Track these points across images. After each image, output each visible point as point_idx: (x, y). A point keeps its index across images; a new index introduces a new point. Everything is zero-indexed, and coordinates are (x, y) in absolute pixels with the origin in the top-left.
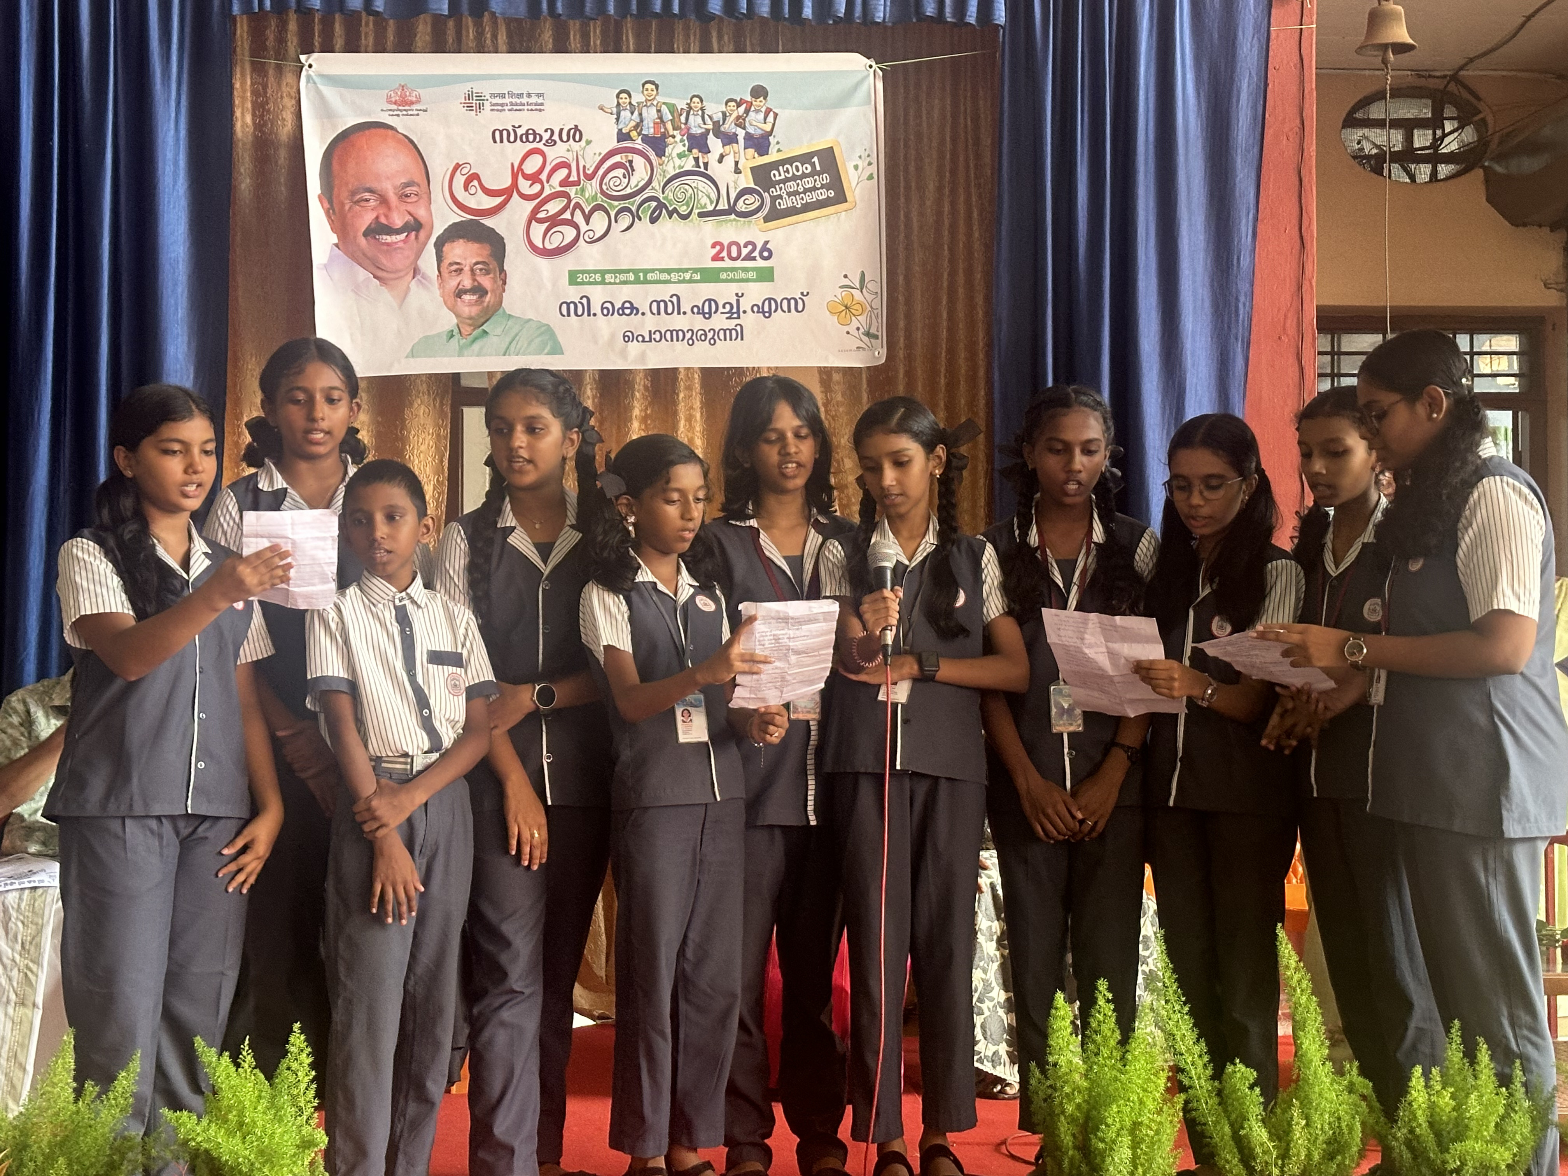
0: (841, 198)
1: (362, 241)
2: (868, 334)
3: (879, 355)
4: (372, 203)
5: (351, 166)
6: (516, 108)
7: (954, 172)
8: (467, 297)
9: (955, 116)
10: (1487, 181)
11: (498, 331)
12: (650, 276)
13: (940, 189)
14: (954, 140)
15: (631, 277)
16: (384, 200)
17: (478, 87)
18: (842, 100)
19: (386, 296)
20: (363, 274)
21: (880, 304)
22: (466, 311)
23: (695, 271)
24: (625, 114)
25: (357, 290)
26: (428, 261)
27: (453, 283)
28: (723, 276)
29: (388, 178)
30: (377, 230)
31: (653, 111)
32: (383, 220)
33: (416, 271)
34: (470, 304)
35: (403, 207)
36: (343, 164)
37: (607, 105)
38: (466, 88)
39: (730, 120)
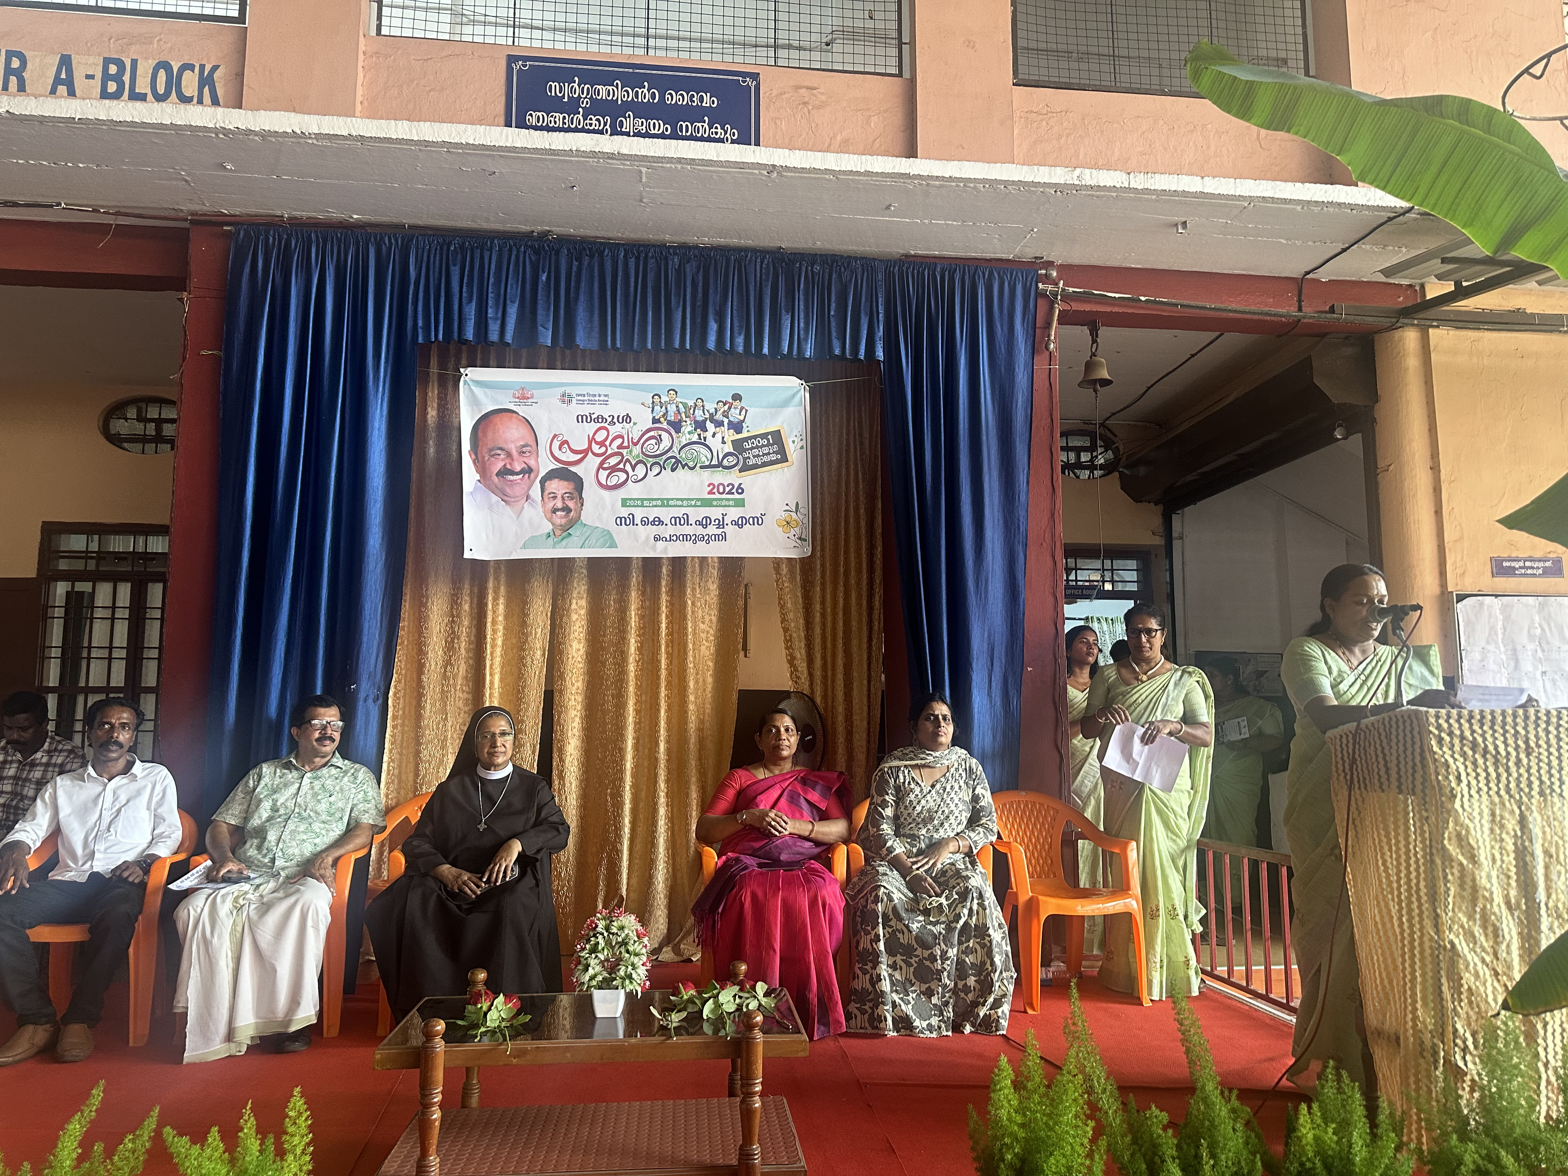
0: (785, 459)
1: (495, 479)
2: (800, 538)
3: (808, 551)
4: (502, 456)
5: (490, 434)
6: (591, 403)
7: (848, 451)
8: (559, 513)
9: (848, 421)
10: (1120, 478)
11: (578, 533)
12: (671, 503)
13: (840, 461)
14: (848, 435)
15: (659, 503)
16: (509, 455)
17: (569, 390)
18: (785, 403)
19: (508, 511)
20: (495, 498)
21: (808, 521)
22: (558, 521)
23: (698, 500)
24: (657, 408)
25: (491, 508)
26: (536, 491)
27: (551, 505)
28: (715, 503)
29: (512, 442)
30: (504, 472)
31: (674, 406)
32: (508, 466)
33: (528, 497)
34: (561, 518)
35: (522, 459)
36: (485, 433)
37: (646, 403)
38: (561, 390)
39: (719, 413)
